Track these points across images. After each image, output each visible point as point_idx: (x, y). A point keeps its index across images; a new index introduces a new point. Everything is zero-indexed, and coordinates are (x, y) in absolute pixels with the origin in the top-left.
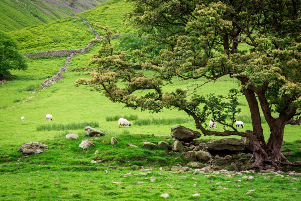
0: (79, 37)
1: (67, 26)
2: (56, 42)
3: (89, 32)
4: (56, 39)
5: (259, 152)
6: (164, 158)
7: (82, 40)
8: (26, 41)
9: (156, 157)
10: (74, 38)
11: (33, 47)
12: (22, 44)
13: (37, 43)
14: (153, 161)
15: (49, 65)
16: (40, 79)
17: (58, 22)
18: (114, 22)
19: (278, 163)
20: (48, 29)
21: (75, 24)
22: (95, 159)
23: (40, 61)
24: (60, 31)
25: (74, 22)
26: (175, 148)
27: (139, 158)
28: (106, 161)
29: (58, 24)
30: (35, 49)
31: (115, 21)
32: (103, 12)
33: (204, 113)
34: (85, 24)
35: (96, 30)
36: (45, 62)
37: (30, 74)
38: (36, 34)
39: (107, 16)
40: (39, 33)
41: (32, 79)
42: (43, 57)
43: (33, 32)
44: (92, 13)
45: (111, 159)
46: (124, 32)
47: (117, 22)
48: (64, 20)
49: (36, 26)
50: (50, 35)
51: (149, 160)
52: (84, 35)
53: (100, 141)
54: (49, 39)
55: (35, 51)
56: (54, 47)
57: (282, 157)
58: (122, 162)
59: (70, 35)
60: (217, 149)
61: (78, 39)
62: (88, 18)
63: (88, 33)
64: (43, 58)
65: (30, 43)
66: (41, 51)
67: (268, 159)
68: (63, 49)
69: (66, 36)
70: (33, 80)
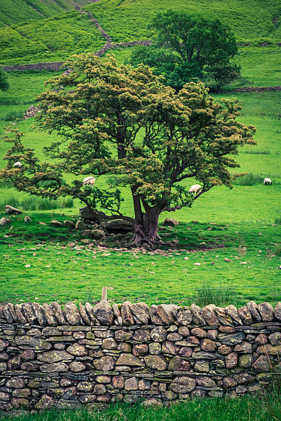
0: (83, 43)
1: (68, 26)
2: (52, 48)
3: (97, 35)
4: (52, 44)
5: (138, 233)
6: (64, 235)
7: (86, 47)
8: (10, 47)
9: (58, 234)
10: (75, 44)
11: (19, 55)
12: (4, 51)
13: (26, 49)
14: (55, 237)
15: (39, 83)
16: (25, 104)
17: (57, 19)
18: (132, 21)
19: (152, 242)
20: (42, 28)
21: (78, 22)
22: (8, 235)
23: (28, 76)
24: (57, 33)
25: (79, 19)
26: (77, 227)
27: (43, 234)
28: (17, 236)
29: (56, 22)
30: (22, 59)
31: (134, 20)
32: (119, 5)
33: (94, 201)
34: (92, 23)
35: (107, 33)
36: (34, 78)
37: (13, 96)
38: (25, 35)
39: (123, 12)
40: (29, 35)
41: (14, 103)
42: (31, 70)
43: (21, 33)
44: (104, 5)
45: (21, 235)
46: (144, 36)
47: (137, 21)
48: (65, 16)
49: (26, 24)
50: (44, 38)
51: (52, 236)
52: (90, 40)
53: (16, 219)
54: (42, 44)
55: (21, 61)
56: (48, 57)
57: (157, 238)
58: (29, 237)
59: (71, 39)
60: (113, 228)
61: (81, 47)
62: (97, 13)
63: (95, 37)
64: (32, 72)
65: (16, 49)
66: (30, 63)
67: (146, 239)
68: (59, 60)
69: (65, 40)
70: (16, 104)
